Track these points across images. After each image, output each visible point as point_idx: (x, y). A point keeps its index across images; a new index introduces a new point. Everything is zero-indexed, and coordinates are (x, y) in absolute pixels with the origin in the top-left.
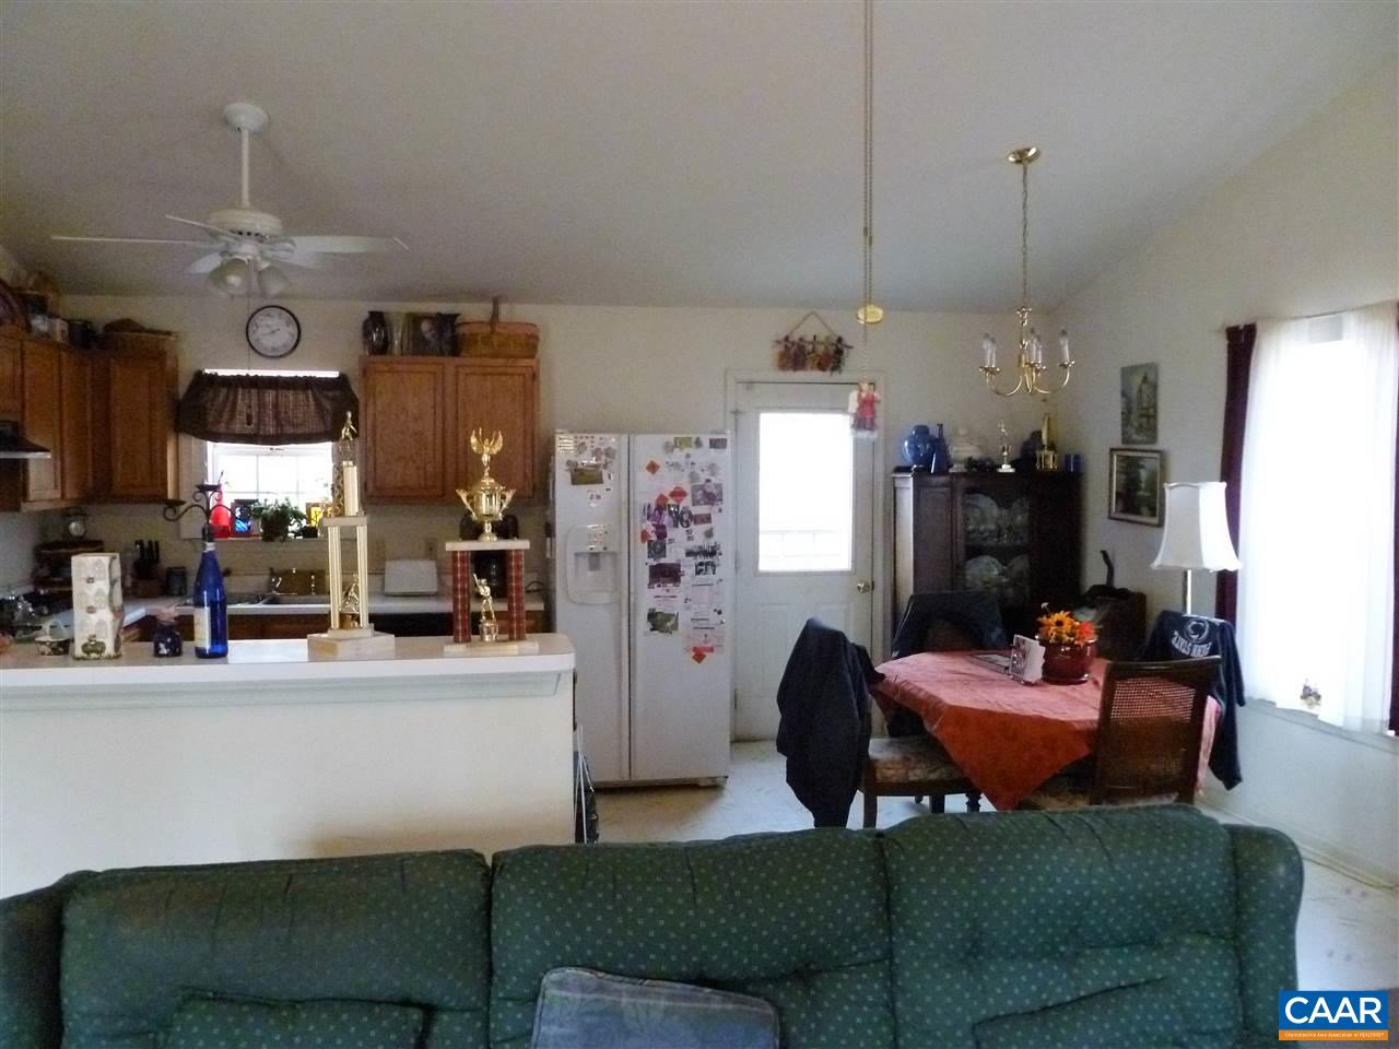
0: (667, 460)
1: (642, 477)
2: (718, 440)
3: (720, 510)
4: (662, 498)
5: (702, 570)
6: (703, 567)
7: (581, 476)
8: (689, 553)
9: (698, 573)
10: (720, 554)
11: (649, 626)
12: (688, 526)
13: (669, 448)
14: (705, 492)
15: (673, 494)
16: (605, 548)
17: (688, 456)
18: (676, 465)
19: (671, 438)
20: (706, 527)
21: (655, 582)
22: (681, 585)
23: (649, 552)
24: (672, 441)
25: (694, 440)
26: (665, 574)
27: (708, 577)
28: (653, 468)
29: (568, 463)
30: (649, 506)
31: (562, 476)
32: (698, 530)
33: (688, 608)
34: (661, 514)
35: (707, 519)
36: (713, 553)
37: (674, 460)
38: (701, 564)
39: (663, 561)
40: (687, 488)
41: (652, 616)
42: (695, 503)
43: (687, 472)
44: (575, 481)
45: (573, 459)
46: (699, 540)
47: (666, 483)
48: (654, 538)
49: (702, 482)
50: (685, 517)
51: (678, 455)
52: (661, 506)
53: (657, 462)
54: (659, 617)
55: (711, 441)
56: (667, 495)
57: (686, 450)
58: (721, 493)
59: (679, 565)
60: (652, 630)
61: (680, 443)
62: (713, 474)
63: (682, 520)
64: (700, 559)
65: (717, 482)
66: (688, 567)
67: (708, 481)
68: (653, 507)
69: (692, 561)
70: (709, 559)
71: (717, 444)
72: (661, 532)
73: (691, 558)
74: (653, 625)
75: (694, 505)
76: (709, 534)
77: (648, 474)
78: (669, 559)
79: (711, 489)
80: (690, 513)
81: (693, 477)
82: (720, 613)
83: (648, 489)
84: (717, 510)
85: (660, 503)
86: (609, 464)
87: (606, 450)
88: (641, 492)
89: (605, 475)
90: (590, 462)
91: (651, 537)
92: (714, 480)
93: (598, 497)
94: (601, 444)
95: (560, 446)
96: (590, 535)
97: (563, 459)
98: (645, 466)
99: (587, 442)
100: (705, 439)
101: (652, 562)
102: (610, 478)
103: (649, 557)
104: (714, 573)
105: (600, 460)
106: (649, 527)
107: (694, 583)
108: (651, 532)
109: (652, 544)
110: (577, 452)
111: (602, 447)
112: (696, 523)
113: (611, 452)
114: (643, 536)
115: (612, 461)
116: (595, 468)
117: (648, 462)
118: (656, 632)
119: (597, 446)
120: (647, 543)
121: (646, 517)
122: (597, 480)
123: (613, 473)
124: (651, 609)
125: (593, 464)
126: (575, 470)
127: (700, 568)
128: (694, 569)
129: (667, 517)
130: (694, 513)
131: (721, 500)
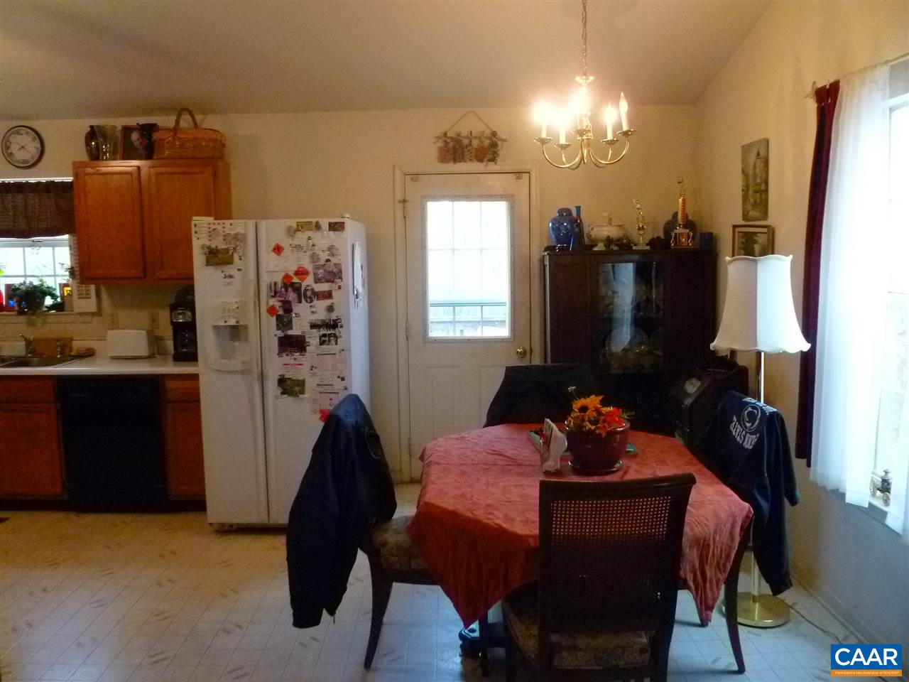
0: (291, 243)
1: (269, 260)
2: (336, 223)
3: (340, 288)
4: (287, 277)
5: (324, 341)
6: (327, 339)
7: (217, 257)
8: (313, 326)
9: (322, 343)
10: (342, 327)
11: (279, 391)
12: (312, 301)
13: (292, 232)
14: (325, 271)
15: (297, 273)
16: (237, 322)
17: (309, 238)
18: (298, 248)
19: (293, 223)
20: (328, 302)
21: (284, 351)
22: (307, 354)
23: (277, 325)
24: (295, 226)
25: (314, 224)
26: (291, 344)
27: (331, 348)
28: (278, 250)
29: (203, 247)
30: (275, 284)
31: (198, 258)
32: (321, 305)
33: (314, 375)
34: (286, 291)
35: (328, 295)
36: (334, 325)
37: (297, 243)
38: (324, 335)
39: (290, 333)
40: (309, 267)
41: (282, 381)
42: (317, 280)
43: (309, 253)
44: (208, 263)
45: (208, 243)
46: (321, 315)
47: (288, 263)
48: (281, 312)
49: (322, 262)
50: (309, 293)
51: (301, 238)
52: (288, 284)
53: (282, 244)
54: (289, 382)
55: (330, 224)
56: (291, 274)
57: (309, 233)
58: (341, 271)
59: (304, 337)
60: (282, 393)
61: (300, 227)
62: (333, 255)
63: (305, 296)
64: (323, 332)
65: (337, 262)
66: (313, 338)
67: (328, 260)
68: (280, 285)
69: (316, 333)
70: (331, 331)
71: (336, 227)
72: (287, 308)
73: (315, 330)
74: (284, 389)
75: (316, 282)
76: (330, 309)
77: (274, 255)
78: (294, 332)
79: (331, 267)
80: (312, 290)
81: (314, 258)
82: (343, 379)
83: (276, 268)
84: (337, 287)
85: (286, 281)
86: (238, 248)
87: (235, 234)
88: (267, 272)
89: (236, 257)
90: (222, 246)
91: (278, 311)
92: (334, 260)
93: (231, 277)
94: (231, 230)
95: (196, 232)
96: (224, 310)
97: (199, 244)
98: (272, 248)
99: (219, 228)
100: (324, 223)
101: (280, 334)
102: (241, 259)
103: (278, 329)
104: (336, 344)
105: (230, 243)
106: (275, 302)
107: (319, 352)
108: (278, 308)
109: (279, 318)
110: (210, 236)
111: (232, 233)
112: (318, 299)
113: (240, 237)
114: (272, 310)
115: (242, 244)
116: (227, 251)
117: (273, 245)
118: (286, 395)
119: (228, 232)
120: (274, 318)
121: (273, 294)
122: (229, 261)
123: (244, 255)
124: (280, 376)
125: (225, 247)
126: (210, 253)
127: (323, 339)
128: (318, 340)
129: (292, 293)
130: (316, 290)
131: (341, 278)
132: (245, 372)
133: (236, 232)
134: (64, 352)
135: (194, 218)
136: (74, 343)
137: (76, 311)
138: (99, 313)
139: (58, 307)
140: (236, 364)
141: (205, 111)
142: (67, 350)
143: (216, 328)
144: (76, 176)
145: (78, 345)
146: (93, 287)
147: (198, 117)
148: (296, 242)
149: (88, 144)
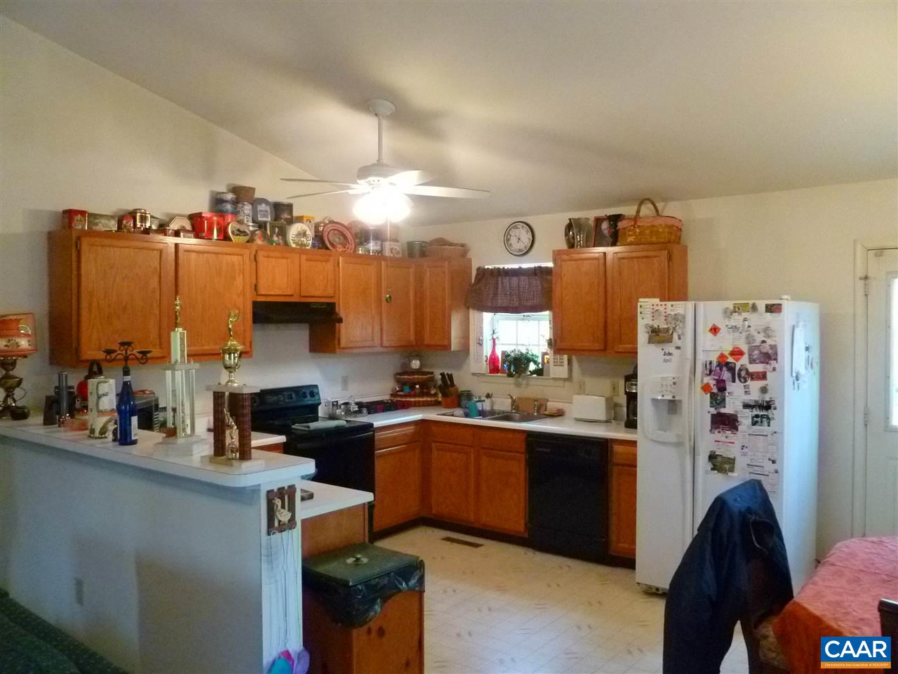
0: (727, 324)
1: (706, 339)
2: (774, 305)
3: (774, 369)
4: (722, 356)
5: (757, 422)
6: (759, 419)
7: (659, 336)
8: (746, 406)
9: (754, 423)
10: (775, 409)
11: (710, 466)
12: (746, 381)
13: (728, 313)
14: (761, 353)
15: (733, 353)
16: (674, 397)
17: (745, 320)
18: (735, 328)
19: (730, 304)
20: (761, 383)
21: (716, 429)
22: (738, 433)
23: (711, 403)
24: (732, 307)
25: (750, 306)
26: (724, 422)
27: (764, 428)
28: (715, 330)
29: (646, 326)
30: (711, 363)
31: (642, 337)
32: (755, 385)
33: (744, 454)
34: (721, 370)
35: (763, 376)
36: (768, 406)
37: (734, 324)
38: (757, 416)
39: (723, 411)
40: (745, 348)
41: (712, 457)
42: (752, 361)
43: (744, 334)
44: (650, 341)
45: (651, 323)
46: (755, 396)
47: (726, 343)
48: (715, 390)
49: (757, 343)
50: (743, 373)
51: (737, 319)
52: (723, 364)
53: (719, 325)
54: (719, 459)
55: (767, 306)
56: (726, 353)
57: (745, 315)
58: (776, 354)
59: (736, 416)
60: (712, 469)
61: (737, 309)
62: (769, 337)
63: (740, 376)
64: (756, 412)
65: (773, 343)
66: (745, 418)
67: (764, 342)
68: (715, 364)
69: (749, 413)
70: (764, 413)
71: (773, 309)
72: (721, 386)
73: (747, 410)
74: (714, 465)
75: (750, 363)
76: (764, 390)
77: (710, 335)
78: (727, 410)
79: (766, 348)
80: (747, 370)
81: (749, 339)
82: (774, 462)
83: (712, 348)
84: (771, 369)
85: (721, 361)
86: (677, 328)
87: (675, 315)
88: (703, 351)
89: (675, 336)
90: (663, 326)
91: (712, 389)
92: (770, 342)
93: (670, 354)
94: (672, 311)
95: (641, 313)
96: (662, 385)
97: (643, 323)
98: (709, 329)
99: (661, 309)
100: (761, 305)
101: (713, 411)
102: (679, 338)
103: (711, 407)
104: (769, 426)
105: (671, 323)
106: (710, 381)
107: (750, 432)
108: (712, 386)
109: (713, 396)
110: (653, 316)
111: (673, 313)
112: (752, 379)
113: (680, 317)
114: (706, 388)
115: (681, 325)
116: (667, 330)
117: (710, 326)
118: (716, 472)
119: (668, 313)
120: (709, 395)
121: (708, 372)
122: (670, 340)
123: (683, 334)
124: (712, 451)
125: (666, 326)
126: (652, 332)
127: (755, 419)
128: (750, 420)
129: (726, 372)
130: (750, 371)
131: (776, 359)
132: (679, 444)
133: (676, 312)
134: (540, 410)
135: (641, 300)
136: (548, 403)
137: (552, 376)
138: (570, 379)
139: (539, 372)
140: (670, 436)
141: (666, 200)
142: (543, 408)
143: (655, 401)
144: (555, 261)
145: (552, 406)
146: (566, 357)
147: (660, 205)
148: (732, 323)
149: (567, 234)
